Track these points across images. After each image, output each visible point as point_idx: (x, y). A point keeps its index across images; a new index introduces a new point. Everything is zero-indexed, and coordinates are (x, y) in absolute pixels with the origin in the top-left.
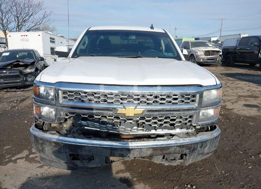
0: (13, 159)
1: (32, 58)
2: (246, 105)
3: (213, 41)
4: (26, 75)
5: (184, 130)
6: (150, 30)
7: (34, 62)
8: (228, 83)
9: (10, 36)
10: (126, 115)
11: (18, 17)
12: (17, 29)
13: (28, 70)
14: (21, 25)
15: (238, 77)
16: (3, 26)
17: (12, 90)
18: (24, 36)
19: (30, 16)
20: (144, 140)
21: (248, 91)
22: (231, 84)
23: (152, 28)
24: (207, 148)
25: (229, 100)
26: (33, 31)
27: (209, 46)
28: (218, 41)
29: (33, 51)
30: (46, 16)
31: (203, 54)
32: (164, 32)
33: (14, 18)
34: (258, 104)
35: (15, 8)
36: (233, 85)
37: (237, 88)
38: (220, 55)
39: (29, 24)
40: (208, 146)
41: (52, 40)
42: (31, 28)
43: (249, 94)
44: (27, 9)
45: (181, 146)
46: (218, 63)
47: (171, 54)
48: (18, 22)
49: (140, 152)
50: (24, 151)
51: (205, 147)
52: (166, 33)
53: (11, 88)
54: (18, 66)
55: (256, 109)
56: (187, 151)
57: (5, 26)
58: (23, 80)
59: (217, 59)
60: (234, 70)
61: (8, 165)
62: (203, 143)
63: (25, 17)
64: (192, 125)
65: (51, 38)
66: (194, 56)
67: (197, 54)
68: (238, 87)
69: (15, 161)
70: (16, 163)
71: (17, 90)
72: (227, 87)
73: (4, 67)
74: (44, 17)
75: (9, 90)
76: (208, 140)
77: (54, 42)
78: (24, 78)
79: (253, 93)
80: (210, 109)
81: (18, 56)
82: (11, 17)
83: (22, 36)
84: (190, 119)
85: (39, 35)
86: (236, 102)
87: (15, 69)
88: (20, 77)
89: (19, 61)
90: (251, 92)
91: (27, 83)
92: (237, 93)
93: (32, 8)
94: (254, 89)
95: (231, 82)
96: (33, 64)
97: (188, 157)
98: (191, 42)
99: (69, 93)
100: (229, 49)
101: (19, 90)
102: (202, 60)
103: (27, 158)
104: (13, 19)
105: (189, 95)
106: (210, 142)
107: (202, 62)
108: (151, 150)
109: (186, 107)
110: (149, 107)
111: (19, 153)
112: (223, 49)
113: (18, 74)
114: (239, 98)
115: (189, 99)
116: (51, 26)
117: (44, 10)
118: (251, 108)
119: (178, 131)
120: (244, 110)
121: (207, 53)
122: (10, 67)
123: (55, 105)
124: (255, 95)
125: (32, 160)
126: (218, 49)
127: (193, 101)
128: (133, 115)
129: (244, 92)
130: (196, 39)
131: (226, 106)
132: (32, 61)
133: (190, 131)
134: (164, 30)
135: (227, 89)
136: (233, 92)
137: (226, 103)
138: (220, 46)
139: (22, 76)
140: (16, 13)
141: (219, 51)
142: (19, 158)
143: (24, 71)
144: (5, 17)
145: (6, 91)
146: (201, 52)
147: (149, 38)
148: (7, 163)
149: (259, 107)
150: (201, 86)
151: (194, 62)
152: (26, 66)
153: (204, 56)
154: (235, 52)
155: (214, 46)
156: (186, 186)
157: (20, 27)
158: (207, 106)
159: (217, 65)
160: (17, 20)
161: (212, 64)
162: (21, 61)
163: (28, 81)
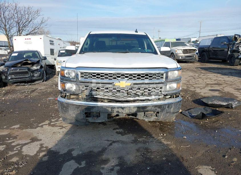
0: (40, 125)
1: (37, 57)
2: (210, 90)
3: (193, 41)
4: (33, 71)
5: (157, 97)
6: (135, 33)
7: (39, 61)
8: (200, 75)
9: (15, 40)
10: (120, 87)
11: (19, 23)
12: (18, 33)
13: (35, 68)
14: (21, 29)
15: (209, 71)
16: (6, 31)
17: (21, 84)
18: (28, 39)
19: (30, 22)
20: (131, 103)
21: (215, 80)
22: (203, 75)
23: (136, 31)
24: (172, 109)
25: (199, 87)
26: (32, 34)
27: (187, 46)
28: (197, 41)
29: (37, 51)
30: (43, 21)
31: (182, 52)
32: (145, 34)
33: (16, 23)
34: (220, 89)
35: (16, 15)
36: (204, 77)
37: (206, 79)
38: (197, 53)
39: (28, 29)
40: (173, 107)
41: (52, 43)
42: (31, 32)
43: (215, 83)
44: (27, 16)
45: (156, 106)
46: (195, 60)
47: (150, 51)
48: (19, 27)
49: (129, 110)
50: (46, 121)
51: (171, 108)
52: (147, 35)
53: (21, 82)
54: (27, 64)
55: (217, 92)
56: (159, 110)
57: (8, 31)
58: (31, 75)
59: (193, 57)
60: (208, 65)
61: (37, 128)
62: (169, 105)
63: (25, 23)
64: (162, 94)
65: (50, 41)
66: (174, 54)
67: (176, 52)
68: (208, 78)
69: (42, 126)
70: (43, 127)
71: (25, 84)
72: (199, 78)
73: (15, 65)
74: (42, 23)
75: (18, 84)
76: (173, 103)
77: (53, 44)
78: (31, 74)
79: (219, 81)
80: (173, 83)
81: (25, 56)
82: (13, 23)
83: (26, 39)
84: (160, 90)
85: (41, 39)
86: (204, 88)
87: (24, 66)
88: (28, 73)
89: (27, 60)
90: (217, 81)
91: (34, 79)
92: (206, 82)
93: (31, 15)
94: (220, 79)
95: (203, 74)
96: (38, 62)
97: (160, 114)
98: (171, 42)
99: (85, 74)
100: (204, 48)
101: (27, 84)
102: (180, 58)
103: (49, 124)
104: (15, 25)
105: (159, 74)
106: (174, 104)
107: (180, 59)
108: (136, 108)
109: (157, 81)
110: (135, 82)
111: (42, 122)
112: (199, 48)
113: (27, 70)
114: (207, 85)
115: (159, 76)
116: (46, 30)
117: (42, 17)
118: (214, 92)
119: (153, 97)
120: (208, 93)
121: (185, 51)
122: (20, 65)
123: (76, 81)
124: (220, 83)
125: (53, 126)
126: (194, 48)
127: (162, 78)
128: (125, 87)
129: (211, 81)
130: (177, 40)
131: (195, 90)
132: (37, 60)
133: (160, 97)
134: (145, 33)
135: (199, 79)
136: (203, 81)
137: (196, 89)
138: (197, 46)
139: (30, 73)
140: (17, 19)
141: (195, 50)
142: (44, 125)
143: (32, 68)
144: (8, 23)
145: (16, 85)
146: (180, 50)
147: (136, 40)
148: (36, 128)
149: (220, 91)
150: (167, 68)
151: (174, 59)
152: (33, 64)
153: (183, 54)
154: (209, 50)
155: (191, 46)
156: (159, 134)
157: (20, 32)
158: (171, 82)
159: (194, 62)
160: (18, 26)
161: (190, 61)
162: (29, 60)
163: (34, 77)
